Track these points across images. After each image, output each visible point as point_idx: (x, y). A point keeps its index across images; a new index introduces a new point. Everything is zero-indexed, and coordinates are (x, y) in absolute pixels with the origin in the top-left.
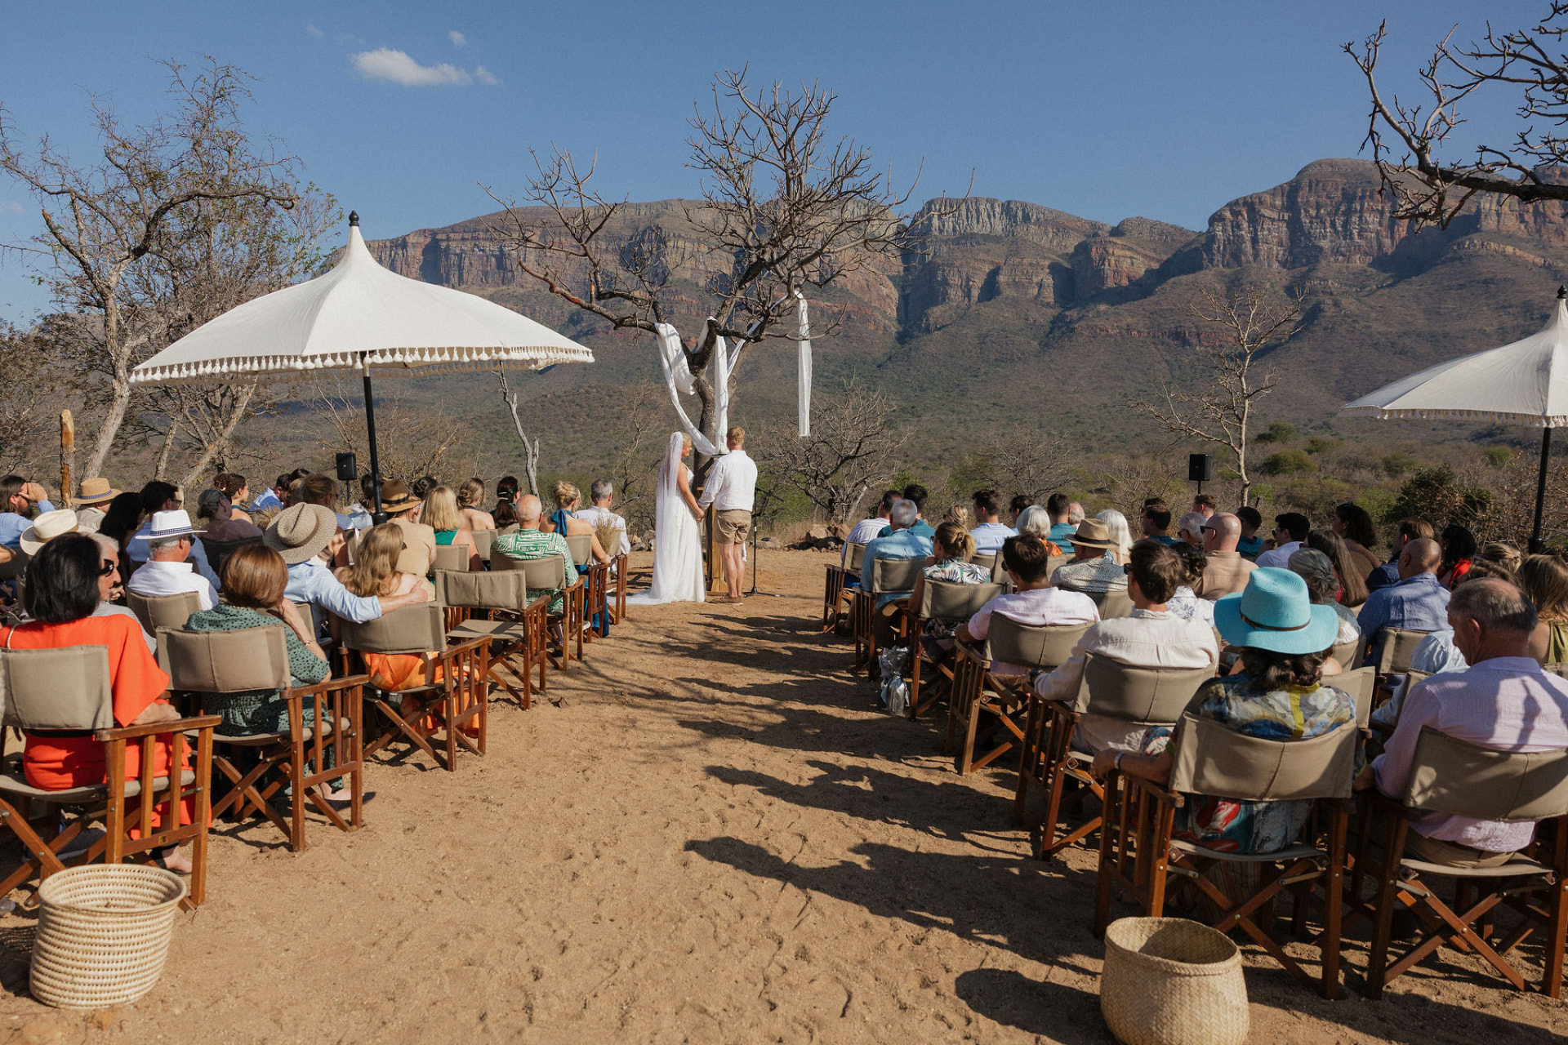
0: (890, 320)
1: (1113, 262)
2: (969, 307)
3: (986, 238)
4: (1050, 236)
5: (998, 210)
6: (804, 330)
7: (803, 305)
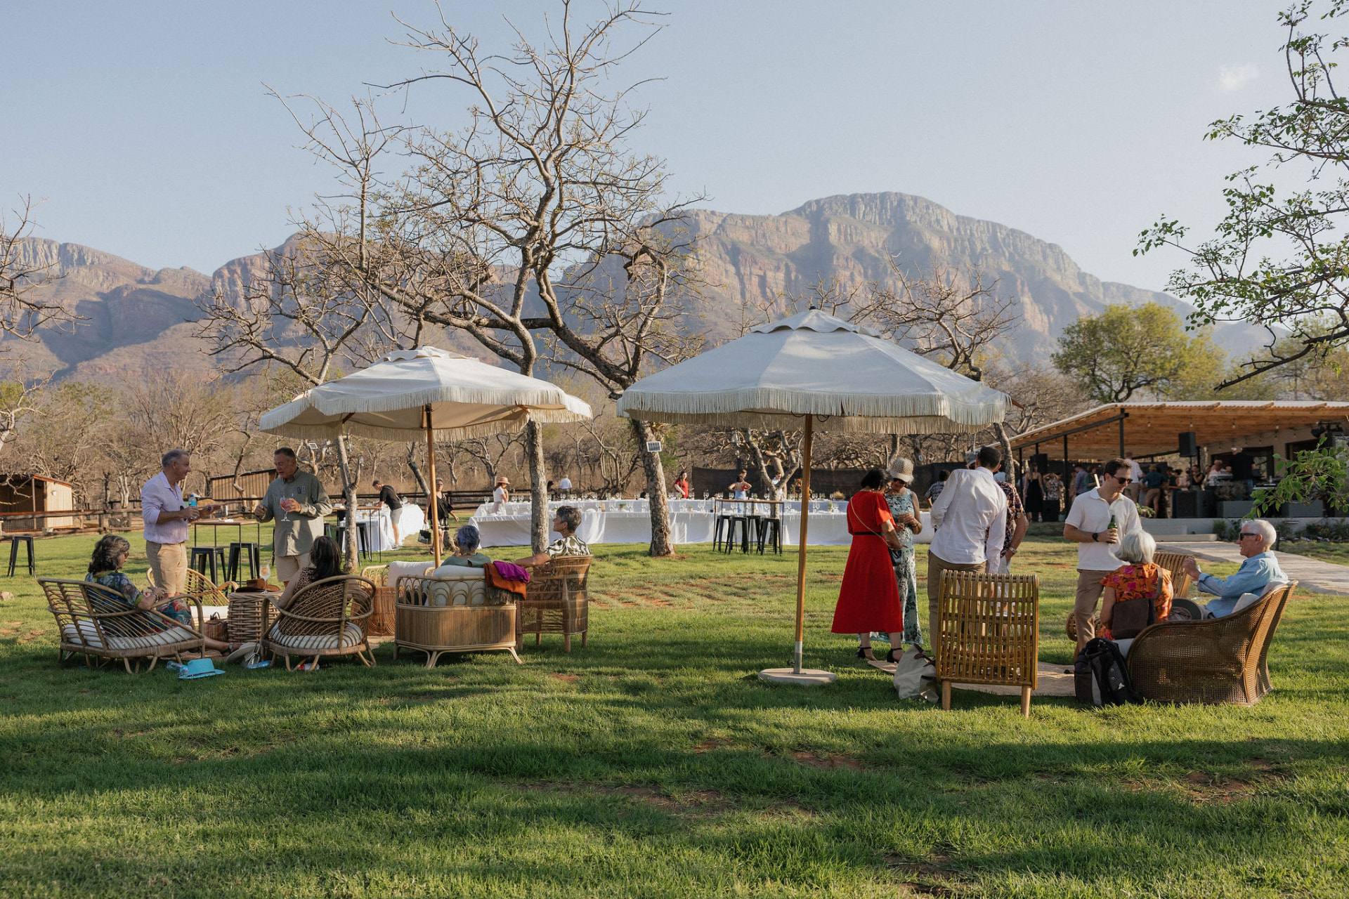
1: (142, 307)
4: (101, 279)
5: (55, 251)
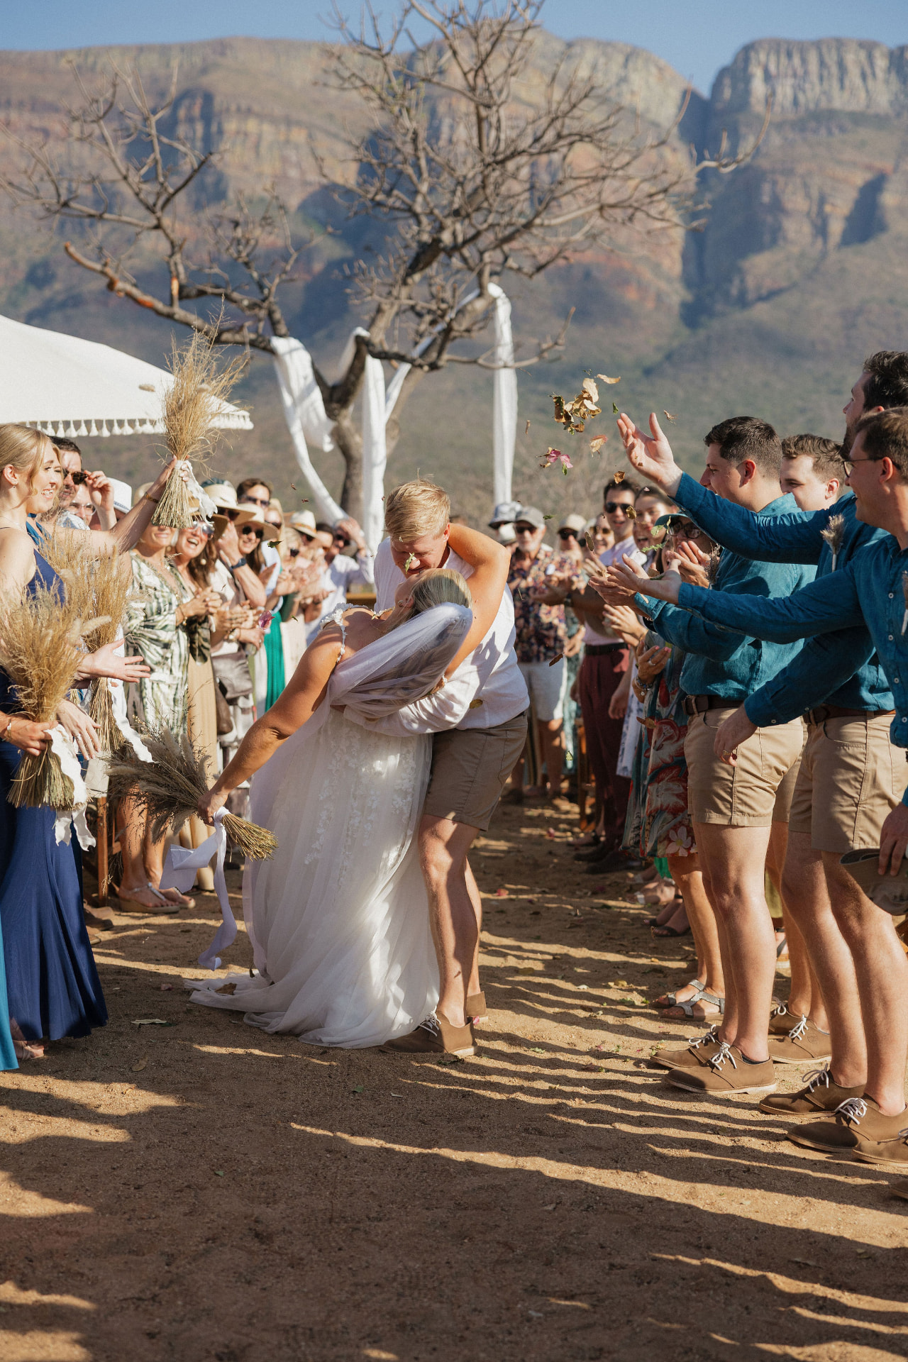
0: (669, 280)
2: (824, 255)
3: (858, 119)
5: (881, 63)
6: (505, 351)
7: (503, 311)
